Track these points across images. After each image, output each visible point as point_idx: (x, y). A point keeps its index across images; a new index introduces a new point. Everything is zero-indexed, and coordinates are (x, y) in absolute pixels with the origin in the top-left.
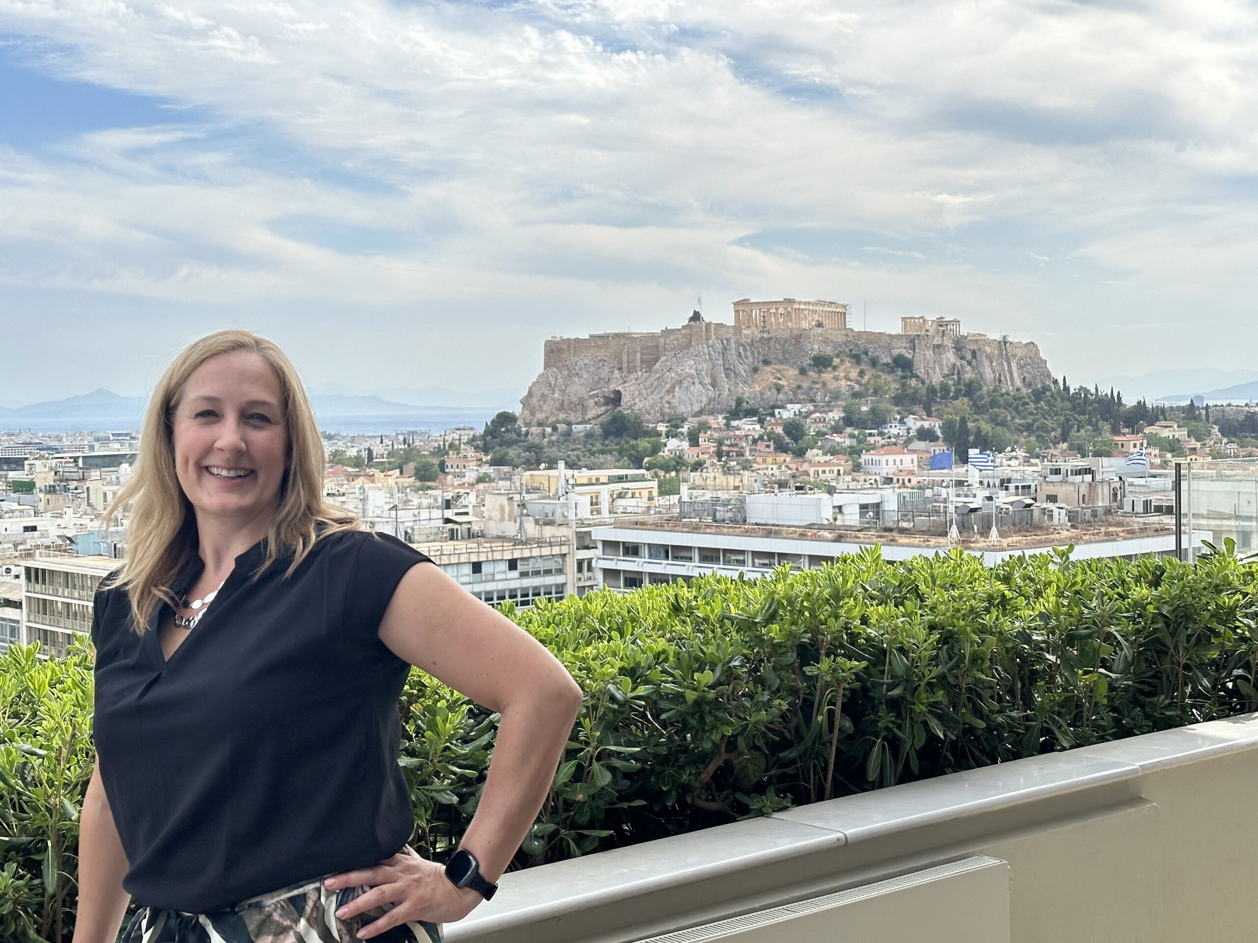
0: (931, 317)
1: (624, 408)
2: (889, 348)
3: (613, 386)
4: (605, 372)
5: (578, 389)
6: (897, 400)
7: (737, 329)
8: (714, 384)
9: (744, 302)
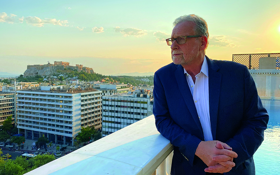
0: (79, 65)
1: (38, 74)
2: (74, 68)
3: (37, 72)
4: (36, 70)
5: (32, 72)
6: (75, 74)
7: (54, 65)
8: (51, 72)
9: (56, 62)
